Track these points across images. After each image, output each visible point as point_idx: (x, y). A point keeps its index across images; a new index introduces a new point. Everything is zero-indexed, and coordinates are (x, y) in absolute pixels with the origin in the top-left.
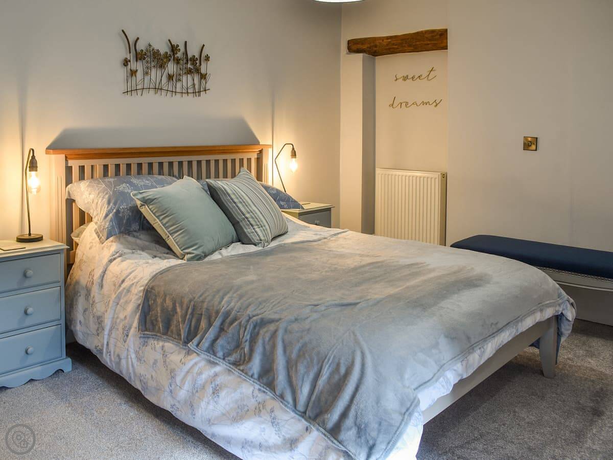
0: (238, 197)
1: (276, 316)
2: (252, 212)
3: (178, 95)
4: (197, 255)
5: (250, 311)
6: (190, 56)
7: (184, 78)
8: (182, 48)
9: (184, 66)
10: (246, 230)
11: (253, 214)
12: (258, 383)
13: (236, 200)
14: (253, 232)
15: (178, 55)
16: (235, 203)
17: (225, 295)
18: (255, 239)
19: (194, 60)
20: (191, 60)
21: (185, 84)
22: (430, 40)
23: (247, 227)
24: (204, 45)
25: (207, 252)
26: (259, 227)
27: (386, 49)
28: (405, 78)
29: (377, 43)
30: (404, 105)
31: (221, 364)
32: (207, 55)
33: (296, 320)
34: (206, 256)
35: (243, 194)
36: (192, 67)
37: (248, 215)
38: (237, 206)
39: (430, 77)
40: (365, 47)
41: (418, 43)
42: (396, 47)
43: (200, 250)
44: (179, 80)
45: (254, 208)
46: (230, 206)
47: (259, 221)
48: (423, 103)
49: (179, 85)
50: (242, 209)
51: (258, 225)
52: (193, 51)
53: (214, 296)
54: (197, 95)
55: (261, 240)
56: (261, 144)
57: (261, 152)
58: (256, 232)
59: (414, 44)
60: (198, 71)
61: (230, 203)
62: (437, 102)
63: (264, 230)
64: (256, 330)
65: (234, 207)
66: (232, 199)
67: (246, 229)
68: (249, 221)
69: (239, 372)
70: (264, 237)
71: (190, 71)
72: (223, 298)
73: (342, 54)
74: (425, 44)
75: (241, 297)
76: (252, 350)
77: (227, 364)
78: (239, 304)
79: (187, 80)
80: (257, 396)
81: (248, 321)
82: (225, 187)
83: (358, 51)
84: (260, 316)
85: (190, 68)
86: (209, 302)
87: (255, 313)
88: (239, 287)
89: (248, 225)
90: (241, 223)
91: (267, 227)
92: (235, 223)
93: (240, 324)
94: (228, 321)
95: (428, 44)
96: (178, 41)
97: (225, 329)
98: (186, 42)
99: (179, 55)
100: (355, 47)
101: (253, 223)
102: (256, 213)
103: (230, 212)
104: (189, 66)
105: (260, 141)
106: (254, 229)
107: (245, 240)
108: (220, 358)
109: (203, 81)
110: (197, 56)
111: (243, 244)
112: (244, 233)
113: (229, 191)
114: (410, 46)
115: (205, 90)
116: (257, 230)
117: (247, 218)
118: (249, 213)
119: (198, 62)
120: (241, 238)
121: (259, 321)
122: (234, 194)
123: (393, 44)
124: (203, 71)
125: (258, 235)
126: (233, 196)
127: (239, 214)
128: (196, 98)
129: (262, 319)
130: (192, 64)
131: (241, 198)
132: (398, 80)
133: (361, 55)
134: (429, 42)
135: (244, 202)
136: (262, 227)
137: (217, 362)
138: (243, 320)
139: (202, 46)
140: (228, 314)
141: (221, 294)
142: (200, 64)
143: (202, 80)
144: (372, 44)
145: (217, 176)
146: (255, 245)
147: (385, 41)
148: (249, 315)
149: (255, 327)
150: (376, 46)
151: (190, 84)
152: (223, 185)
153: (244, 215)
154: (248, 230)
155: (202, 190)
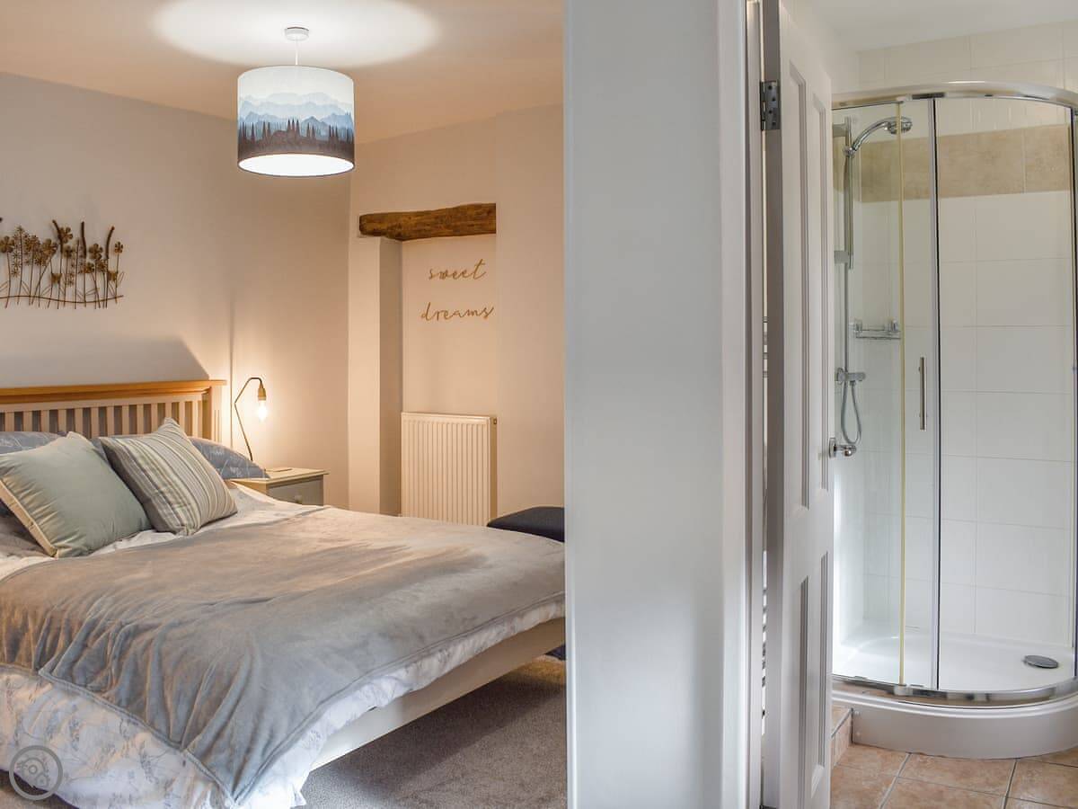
0: (149, 461)
1: (156, 621)
2: (170, 484)
3: (69, 307)
4: (75, 550)
5: (121, 619)
6: (89, 244)
7: (79, 279)
8: (76, 233)
9: (79, 261)
10: (160, 511)
11: (173, 487)
12: (126, 712)
13: (145, 467)
14: (170, 514)
15: (68, 244)
16: (144, 471)
17: (94, 600)
18: (174, 523)
19: (96, 252)
20: (90, 251)
21: (80, 290)
22: (475, 220)
23: (163, 506)
24: (113, 229)
25: (93, 544)
26: (181, 506)
27: (415, 231)
28: (444, 275)
29: (402, 221)
30: (441, 315)
31: (81, 693)
32: (119, 243)
33: (180, 623)
34: (91, 551)
35: (157, 457)
36: (92, 262)
37: (163, 489)
38: (148, 476)
39: (479, 273)
40: (384, 227)
41: (458, 223)
42: (428, 228)
43: (82, 541)
44: (71, 282)
45: (175, 478)
46: (135, 475)
47: (181, 498)
48: (469, 313)
49: (70, 289)
50: (156, 480)
51: (178, 503)
52: (95, 237)
53: (80, 602)
54: (101, 305)
55: (183, 525)
56: (210, 378)
57: (209, 391)
58: (176, 513)
59: (453, 224)
60: (102, 268)
61: (137, 471)
62: (488, 311)
63: (188, 510)
64: (129, 642)
65: (142, 477)
66: (139, 465)
67: (162, 509)
68: (165, 497)
69: (103, 700)
70: (188, 519)
71: (90, 268)
72: (92, 604)
73: (350, 238)
74: (469, 226)
75: (116, 601)
76: (119, 669)
77: (90, 693)
78: (111, 610)
79: (84, 283)
80: (125, 731)
81: (118, 631)
82: (131, 448)
83: (375, 233)
84: (134, 624)
85: (89, 264)
86: (72, 611)
87: (128, 620)
88: (119, 588)
89: (164, 503)
90: (154, 502)
91: (194, 505)
92: (144, 502)
93: (107, 637)
94: (94, 633)
95: (473, 225)
96: (70, 222)
97: (89, 644)
98: (83, 224)
99: (71, 243)
100: (371, 226)
101: (171, 499)
102: (177, 485)
103: (136, 484)
104: (88, 260)
105: (210, 375)
106: (173, 509)
107: (160, 527)
108: (80, 685)
109: (112, 284)
110: (102, 245)
111: (158, 532)
112: (159, 515)
113: (135, 454)
114: (448, 227)
115: (116, 298)
116: (178, 510)
117: (162, 493)
118: (165, 485)
119: (103, 254)
120: (154, 524)
121: (132, 630)
122: (142, 457)
123: (425, 224)
124: (112, 267)
125: (179, 518)
126: (140, 461)
127: (150, 487)
128: (101, 311)
129: (137, 627)
130: (94, 257)
131: (154, 464)
132: (433, 279)
133: (378, 240)
134: (473, 222)
135: (158, 469)
136: (185, 505)
137: (77, 690)
138: (112, 629)
139: (110, 229)
140: (94, 624)
141: (90, 598)
142: (107, 257)
143: (110, 282)
144: (395, 224)
145: (119, 431)
146: (174, 533)
147: (412, 218)
148: (121, 623)
149: (126, 638)
150: (400, 227)
151: (89, 287)
152: (127, 446)
153: (158, 488)
154: (163, 511)
155: (94, 453)
